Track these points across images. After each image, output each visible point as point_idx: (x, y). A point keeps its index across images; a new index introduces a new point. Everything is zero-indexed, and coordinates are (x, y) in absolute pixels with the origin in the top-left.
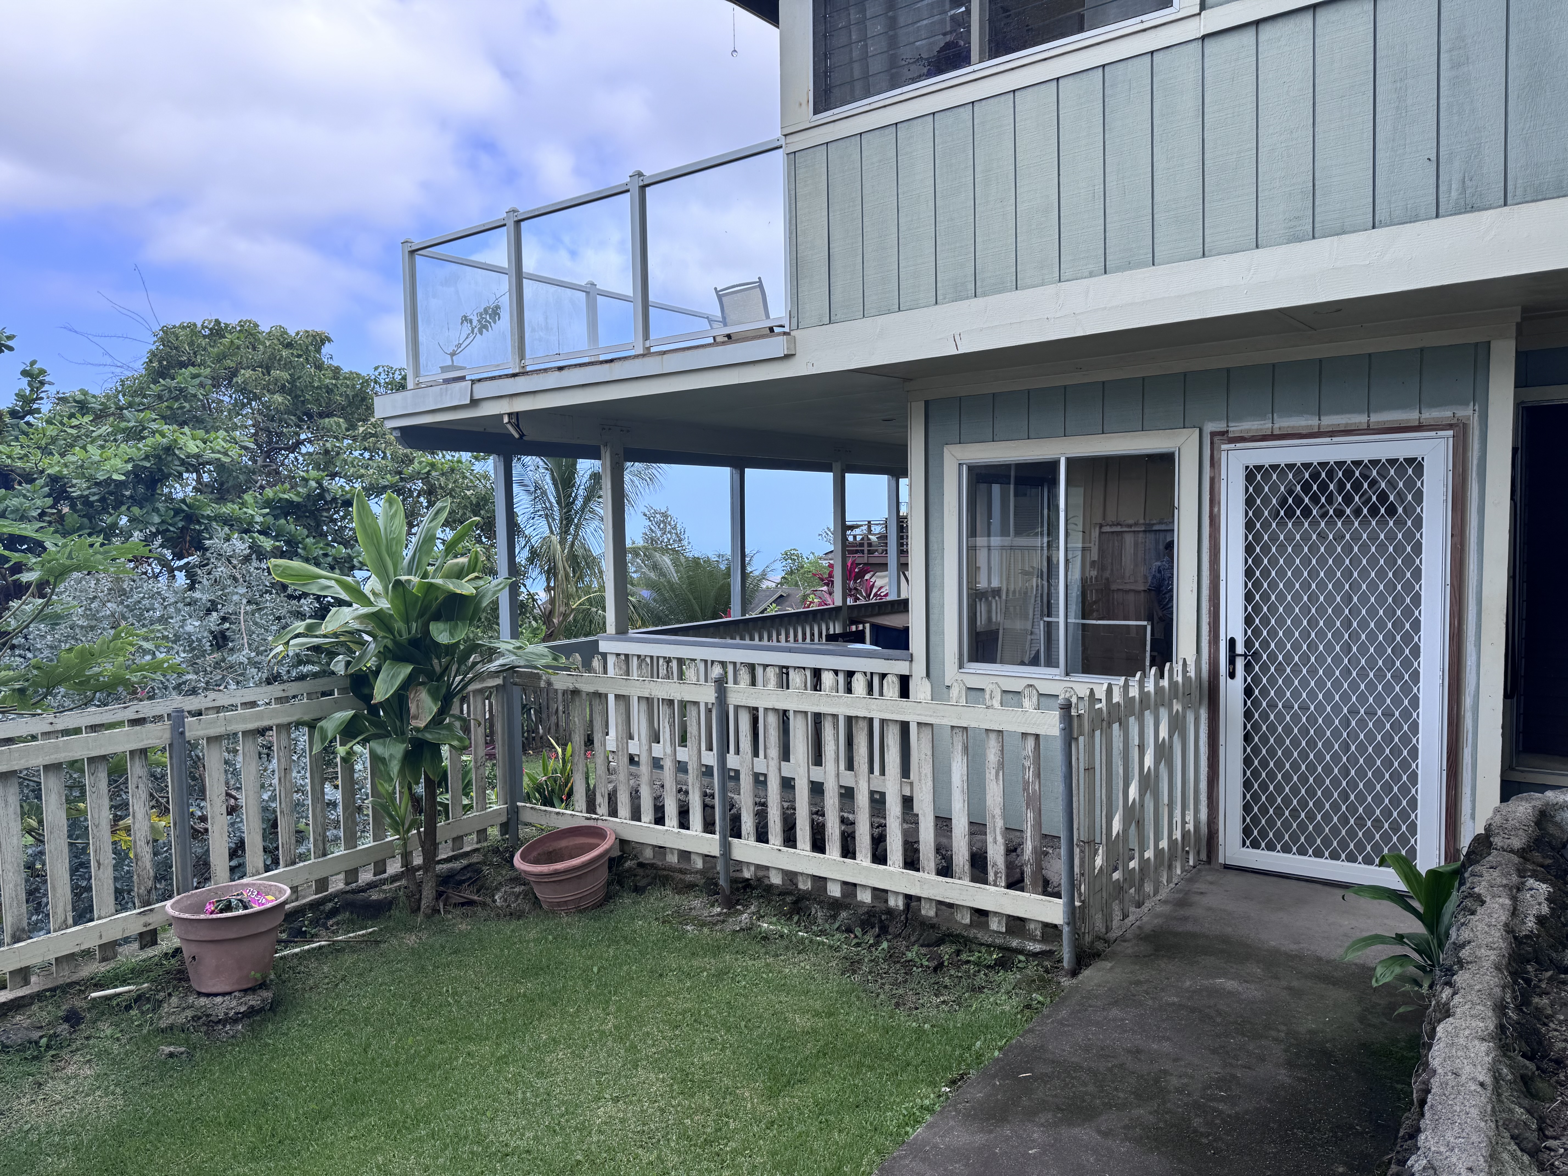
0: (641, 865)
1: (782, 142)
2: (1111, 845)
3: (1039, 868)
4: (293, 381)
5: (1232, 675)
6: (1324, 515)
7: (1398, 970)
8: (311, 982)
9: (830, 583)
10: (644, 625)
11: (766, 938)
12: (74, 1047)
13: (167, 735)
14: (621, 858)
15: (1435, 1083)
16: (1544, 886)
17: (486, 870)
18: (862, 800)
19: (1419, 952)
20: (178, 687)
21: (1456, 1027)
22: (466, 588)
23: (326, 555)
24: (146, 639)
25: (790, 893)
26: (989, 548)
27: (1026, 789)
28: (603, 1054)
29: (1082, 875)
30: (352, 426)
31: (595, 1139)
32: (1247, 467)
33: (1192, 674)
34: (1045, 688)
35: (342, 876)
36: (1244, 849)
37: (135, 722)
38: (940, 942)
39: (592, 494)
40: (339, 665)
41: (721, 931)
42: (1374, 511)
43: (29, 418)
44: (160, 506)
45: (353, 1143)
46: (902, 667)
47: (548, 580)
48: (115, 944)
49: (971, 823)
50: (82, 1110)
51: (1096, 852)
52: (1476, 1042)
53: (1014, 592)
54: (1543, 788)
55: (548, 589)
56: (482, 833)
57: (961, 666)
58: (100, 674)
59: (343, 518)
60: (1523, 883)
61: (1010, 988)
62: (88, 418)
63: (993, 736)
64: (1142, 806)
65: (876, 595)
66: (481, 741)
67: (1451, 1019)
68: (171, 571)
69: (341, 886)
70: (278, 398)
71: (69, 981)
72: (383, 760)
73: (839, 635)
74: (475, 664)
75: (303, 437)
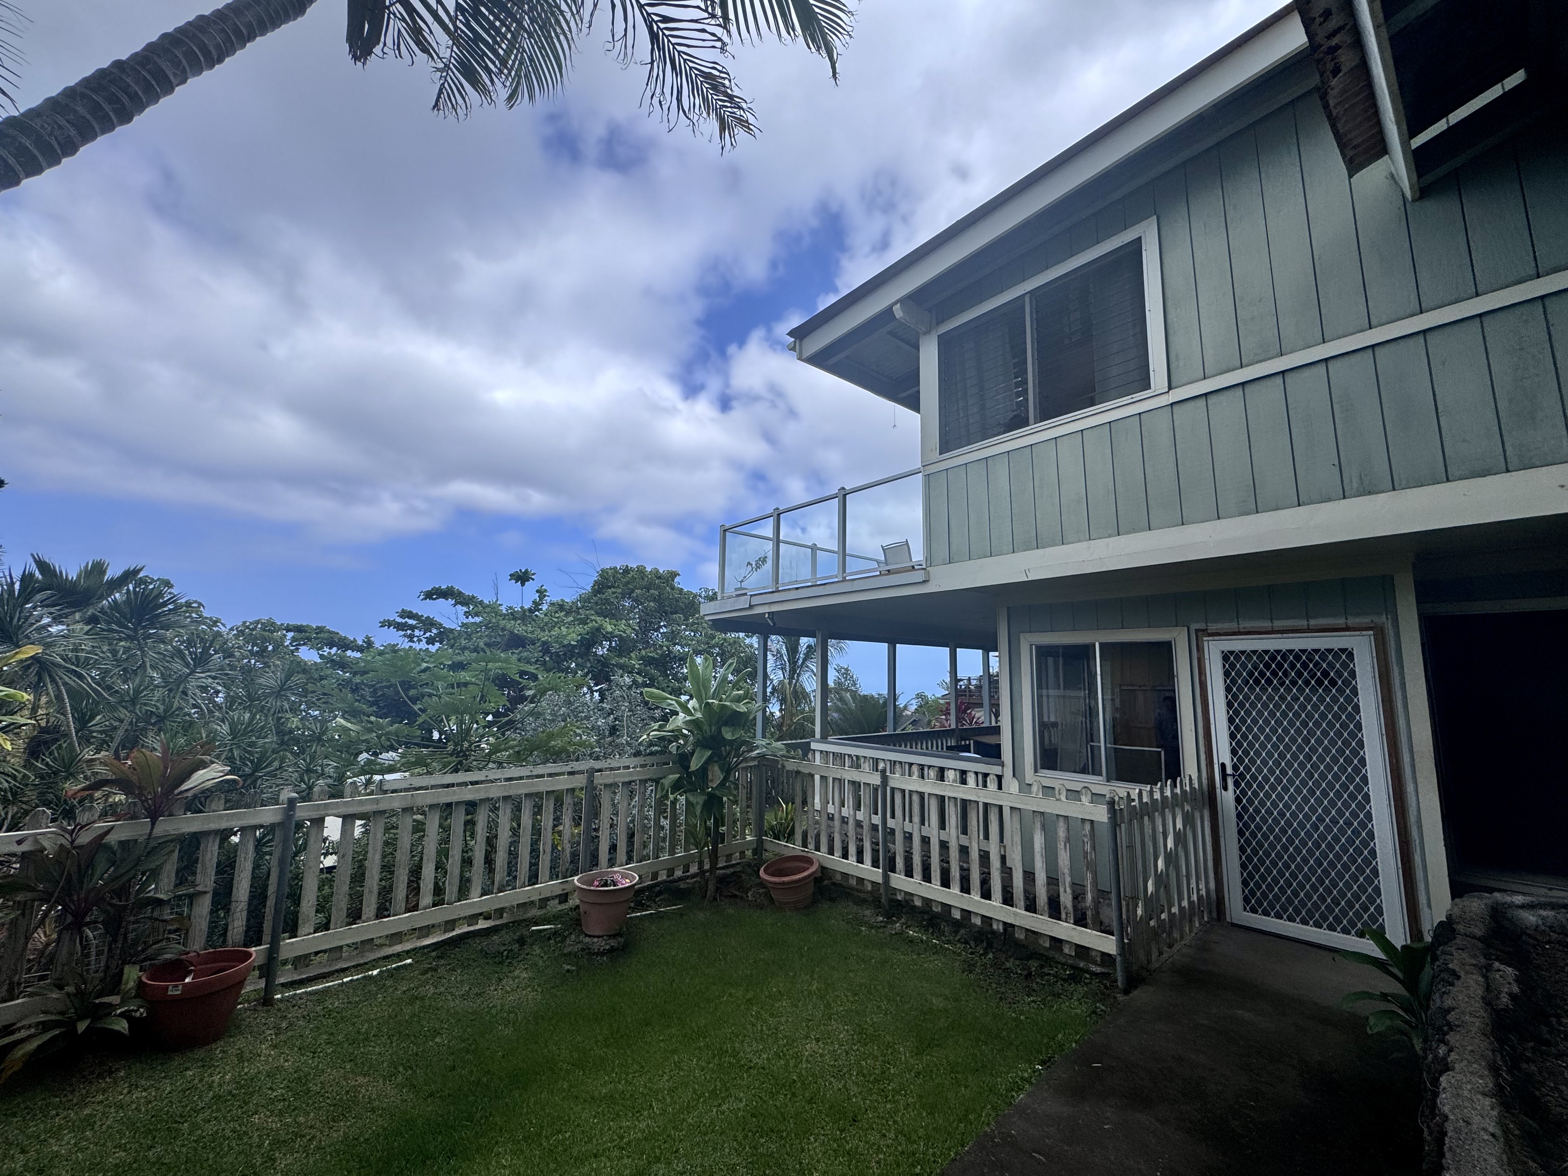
0: (834, 884)
1: (922, 469)
2: (1148, 901)
3: (1097, 914)
4: (659, 596)
5: (1225, 788)
6: (1282, 684)
7: (1388, 1022)
8: (645, 935)
9: (947, 713)
10: (834, 735)
11: (911, 941)
12: (520, 958)
13: (585, 781)
14: (821, 878)
15: (1449, 1127)
16: (1510, 969)
17: (744, 876)
18: (974, 855)
19: (1406, 1011)
20: (591, 755)
21: (1457, 1080)
22: (742, 708)
23: (668, 687)
24: (578, 728)
25: (927, 913)
26: (1048, 696)
27: (1086, 857)
28: (810, 1007)
29: (1128, 921)
30: (687, 619)
31: (804, 1066)
32: (1223, 652)
33: (1196, 786)
34: (1096, 789)
35: (665, 872)
36: (1245, 913)
37: (571, 773)
38: (1029, 958)
39: (807, 657)
40: (673, 747)
41: (883, 933)
42: (1320, 683)
43: (537, 613)
44: (591, 658)
45: (662, 1044)
46: (996, 770)
47: (781, 705)
48: (548, 899)
49: (1048, 877)
50: (519, 999)
51: (1137, 906)
52: (1480, 1097)
53: (1066, 725)
54: (1491, 890)
55: (781, 710)
56: (742, 853)
57: (1036, 771)
58: (555, 746)
59: (678, 667)
60: (1491, 965)
61: (1080, 997)
62: (563, 614)
63: (1061, 819)
64: (1168, 875)
65: (976, 722)
66: (744, 797)
67: (1451, 1073)
68: (592, 692)
69: (665, 877)
70: (652, 604)
71: (521, 918)
72: (692, 804)
73: (955, 747)
74: (744, 752)
75: (662, 624)
